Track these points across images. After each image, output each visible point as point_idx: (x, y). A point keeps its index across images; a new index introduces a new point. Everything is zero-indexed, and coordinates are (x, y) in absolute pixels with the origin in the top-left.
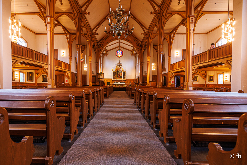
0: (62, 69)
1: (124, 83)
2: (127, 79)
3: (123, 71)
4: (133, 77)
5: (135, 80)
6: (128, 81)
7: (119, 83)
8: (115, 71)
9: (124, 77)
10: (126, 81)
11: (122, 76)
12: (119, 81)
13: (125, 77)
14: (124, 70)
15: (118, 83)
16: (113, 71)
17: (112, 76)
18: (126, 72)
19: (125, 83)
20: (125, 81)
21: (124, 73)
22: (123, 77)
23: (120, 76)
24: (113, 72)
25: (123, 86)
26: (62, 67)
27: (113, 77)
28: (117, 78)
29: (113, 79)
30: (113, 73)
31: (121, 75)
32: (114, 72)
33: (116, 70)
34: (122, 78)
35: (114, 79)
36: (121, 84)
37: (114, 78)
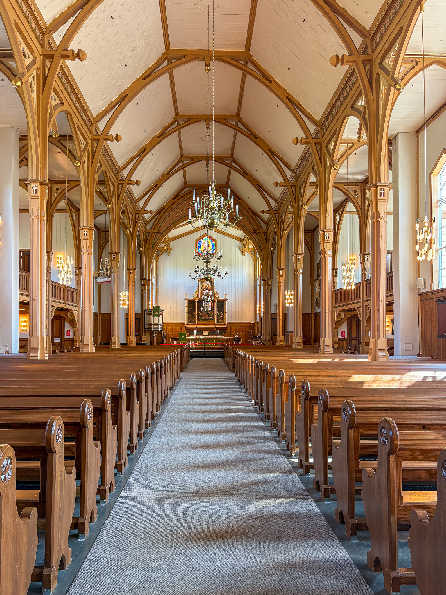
0: (65, 304)
1: (219, 334)
2: (228, 323)
3: (218, 300)
4: (248, 318)
5: (254, 327)
6: (233, 329)
7: (206, 335)
8: (194, 299)
9: (221, 318)
10: (225, 328)
11: (213, 316)
12: (206, 329)
13: (223, 318)
14: (220, 298)
15: (202, 335)
16: (188, 300)
17: (186, 315)
18: (226, 302)
19: (222, 337)
20: (223, 330)
21: (221, 304)
22: (218, 316)
23: (209, 315)
24: (189, 303)
25: (216, 344)
26: (65, 301)
27: (188, 318)
28: (199, 320)
29: (186, 323)
30: (189, 307)
31: (213, 311)
32: (191, 304)
33: (198, 296)
34: (213, 319)
35: (191, 325)
36: (212, 339)
37: (191, 319)
